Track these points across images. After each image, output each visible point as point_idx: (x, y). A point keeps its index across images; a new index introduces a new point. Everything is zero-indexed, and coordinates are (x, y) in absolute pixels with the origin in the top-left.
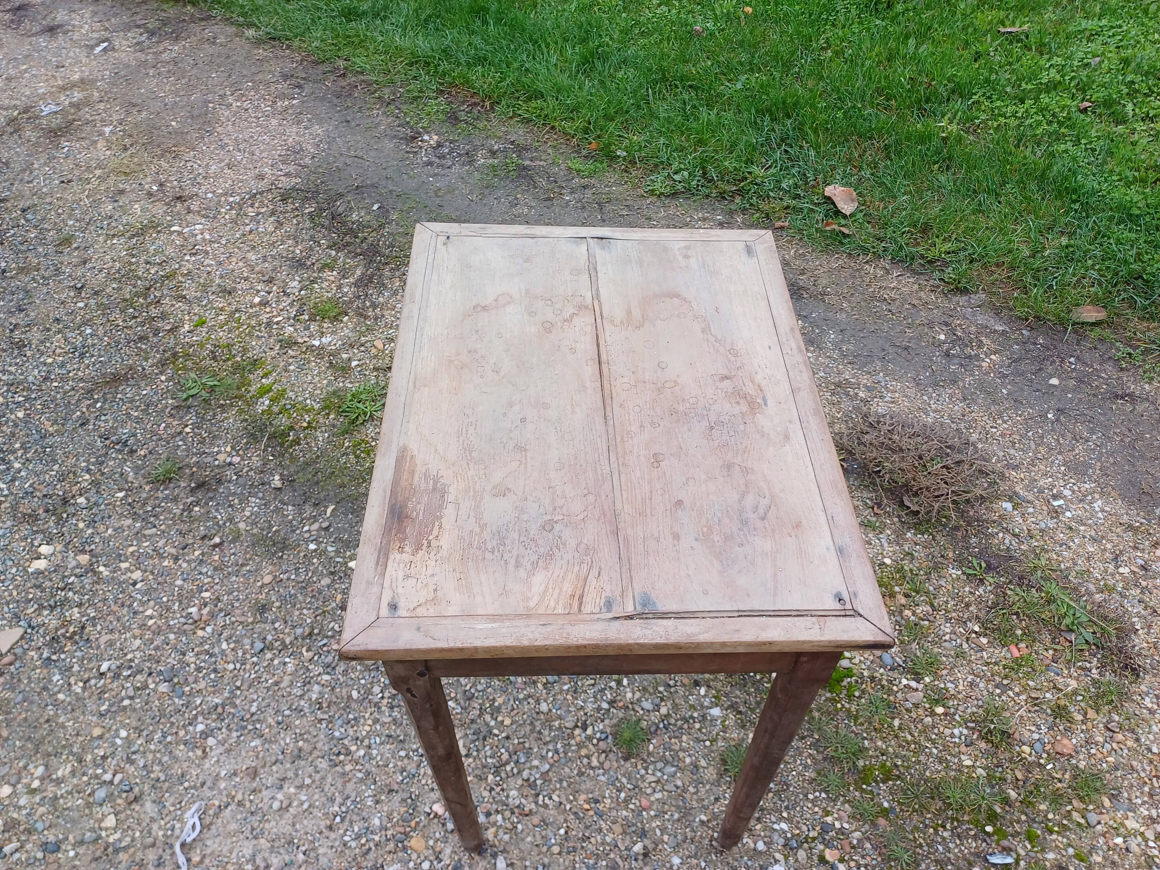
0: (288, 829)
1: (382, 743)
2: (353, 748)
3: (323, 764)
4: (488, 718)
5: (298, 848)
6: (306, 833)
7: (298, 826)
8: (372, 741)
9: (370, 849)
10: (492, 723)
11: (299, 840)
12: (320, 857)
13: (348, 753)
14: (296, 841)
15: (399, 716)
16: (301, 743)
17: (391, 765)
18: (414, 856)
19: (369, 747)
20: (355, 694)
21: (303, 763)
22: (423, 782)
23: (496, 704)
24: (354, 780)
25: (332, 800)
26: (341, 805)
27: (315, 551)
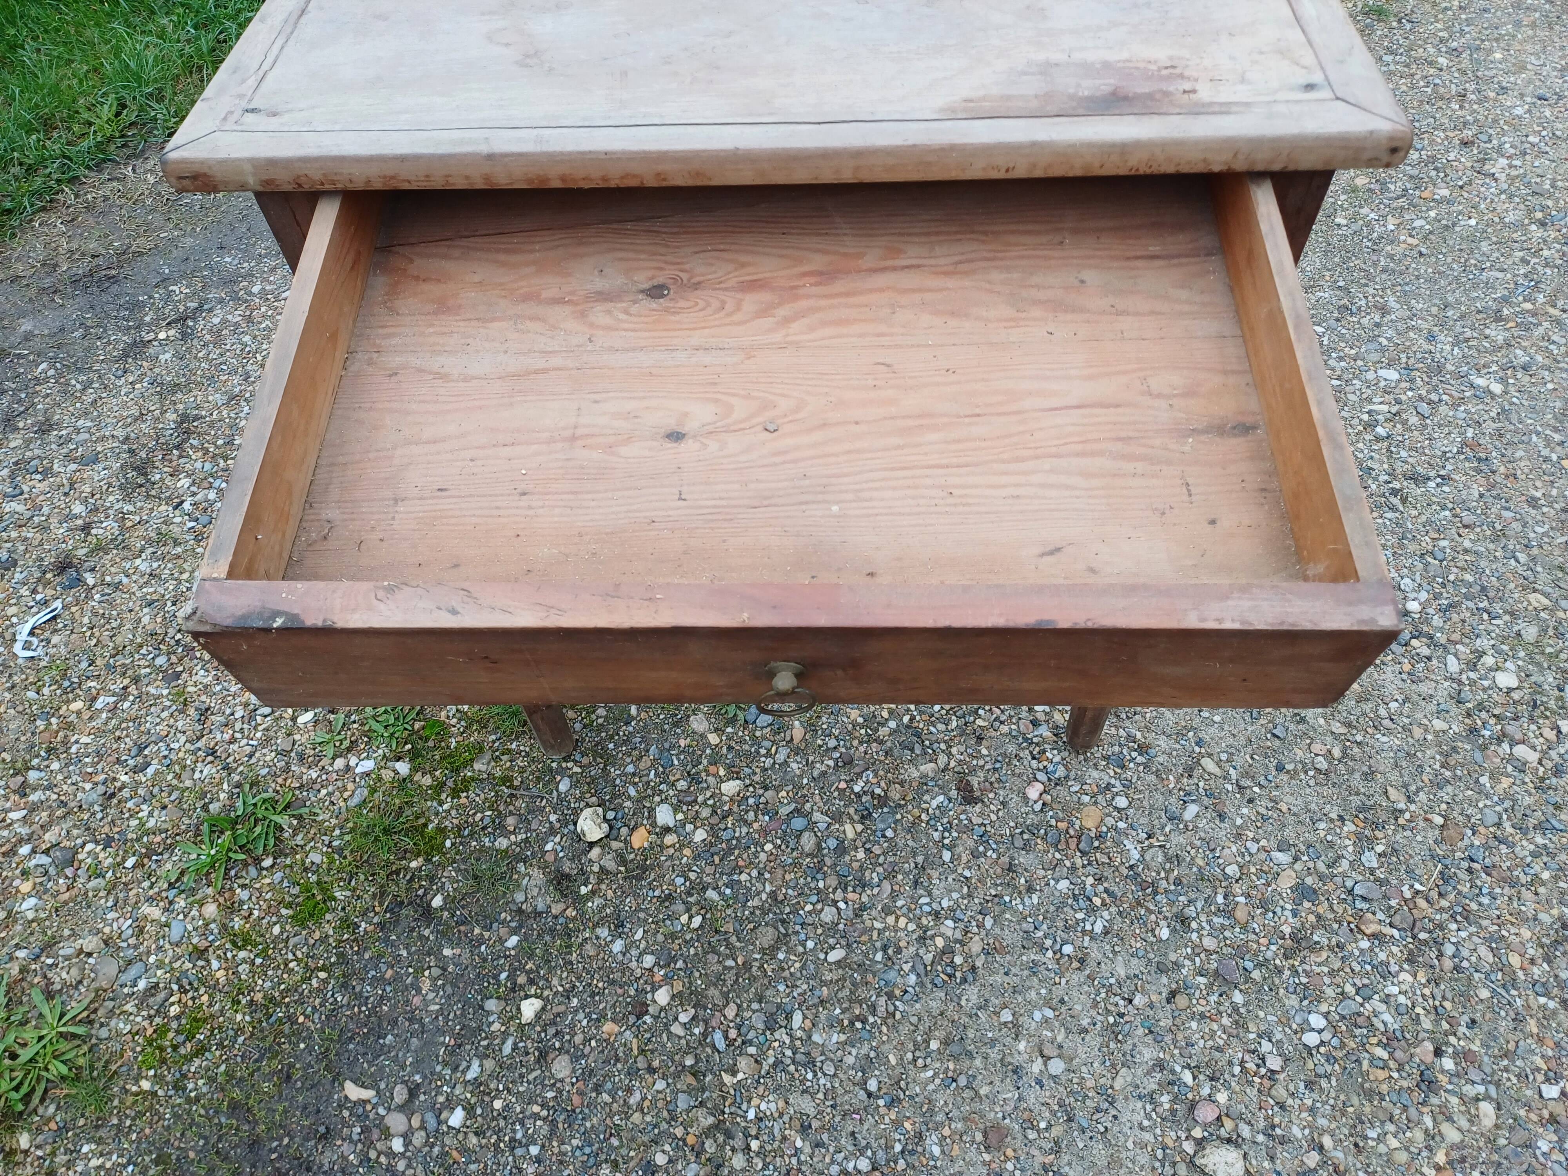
0: (1094, 1040)
1: (930, 894)
2: (940, 942)
3: (971, 995)
4: (883, 732)
5: (1121, 1015)
6: (1095, 1004)
7: (1085, 1022)
8: (927, 909)
9: (1106, 891)
10: (892, 724)
11: (1109, 1012)
12: (1131, 972)
13: (949, 950)
14: (1111, 1020)
15: (880, 870)
16: (934, 1045)
17: (967, 873)
18: (1110, 821)
19: (936, 915)
20: (835, 955)
21: (971, 1034)
22: (993, 817)
23: (860, 720)
24: (997, 930)
25: (1033, 968)
26: (1043, 949)
27: (470, 1110)
